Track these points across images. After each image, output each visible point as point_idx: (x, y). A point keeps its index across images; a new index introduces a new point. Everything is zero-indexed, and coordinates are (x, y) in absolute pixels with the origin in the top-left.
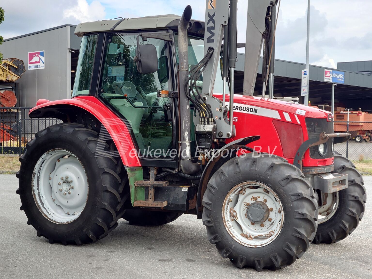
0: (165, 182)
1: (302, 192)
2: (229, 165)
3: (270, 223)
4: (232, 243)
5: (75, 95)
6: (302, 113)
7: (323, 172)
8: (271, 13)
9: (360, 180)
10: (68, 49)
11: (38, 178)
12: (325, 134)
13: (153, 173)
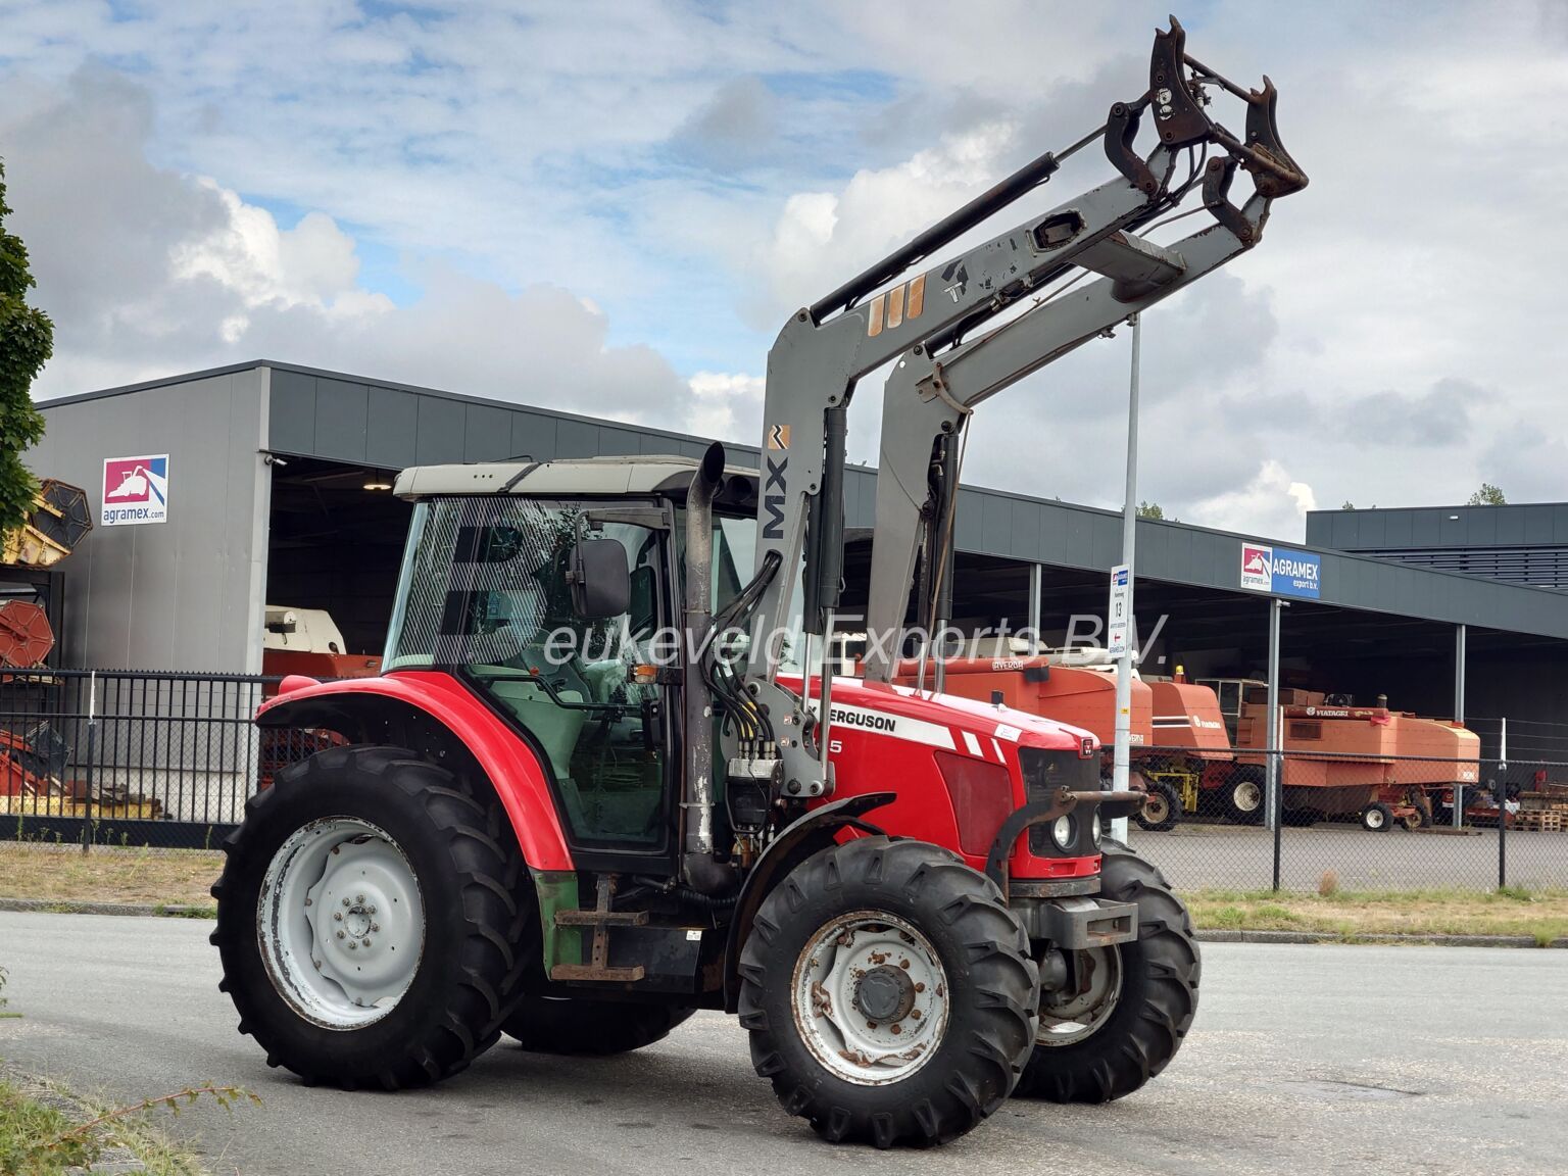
0: (638, 914)
1: (997, 940)
2: (813, 868)
3: (917, 1023)
4: (815, 1075)
5: (391, 667)
6: (1010, 734)
7: (1066, 893)
8: (944, 452)
9: (1182, 924)
10: (261, 451)
11: (277, 898)
12: (1068, 791)
13: (605, 888)
